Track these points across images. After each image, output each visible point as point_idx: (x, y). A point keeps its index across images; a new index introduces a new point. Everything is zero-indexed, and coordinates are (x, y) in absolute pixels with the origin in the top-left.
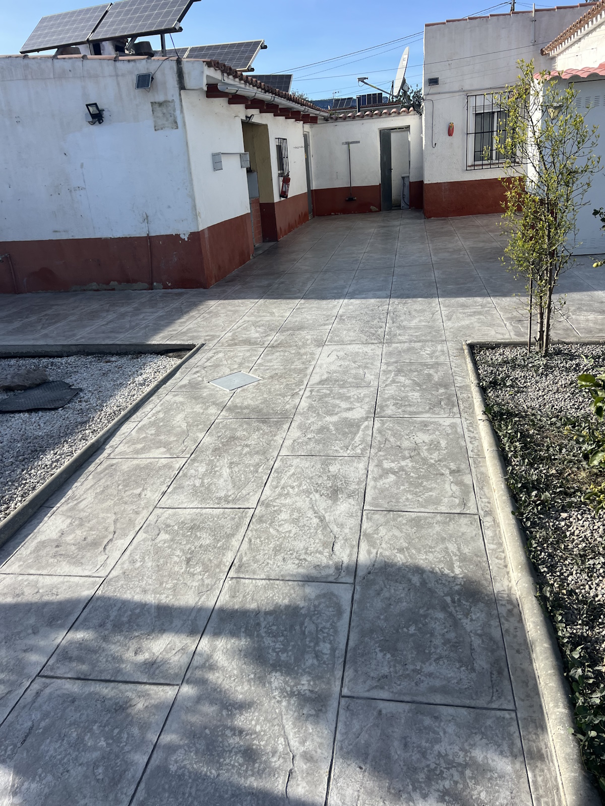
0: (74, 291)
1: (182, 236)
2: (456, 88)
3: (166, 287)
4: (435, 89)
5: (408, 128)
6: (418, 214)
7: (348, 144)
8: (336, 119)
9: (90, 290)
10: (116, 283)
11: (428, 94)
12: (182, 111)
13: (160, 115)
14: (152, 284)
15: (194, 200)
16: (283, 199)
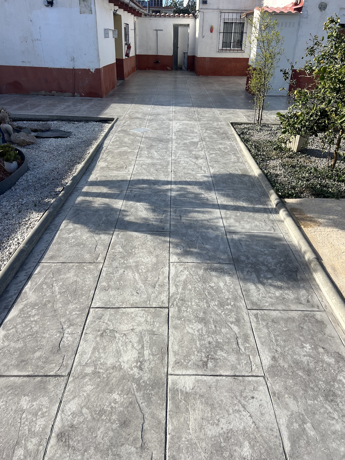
0: (32, 95)
1: (91, 70)
2: (216, 7)
3: (81, 96)
4: (205, 6)
5: (188, 25)
6: (192, 73)
7: (157, 30)
8: (151, 16)
9: (41, 95)
10: (55, 92)
11: (201, 9)
12: (95, 5)
13: (83, 5)
14: (74, 94)
15: (98, 52)
16: (126, 57)
